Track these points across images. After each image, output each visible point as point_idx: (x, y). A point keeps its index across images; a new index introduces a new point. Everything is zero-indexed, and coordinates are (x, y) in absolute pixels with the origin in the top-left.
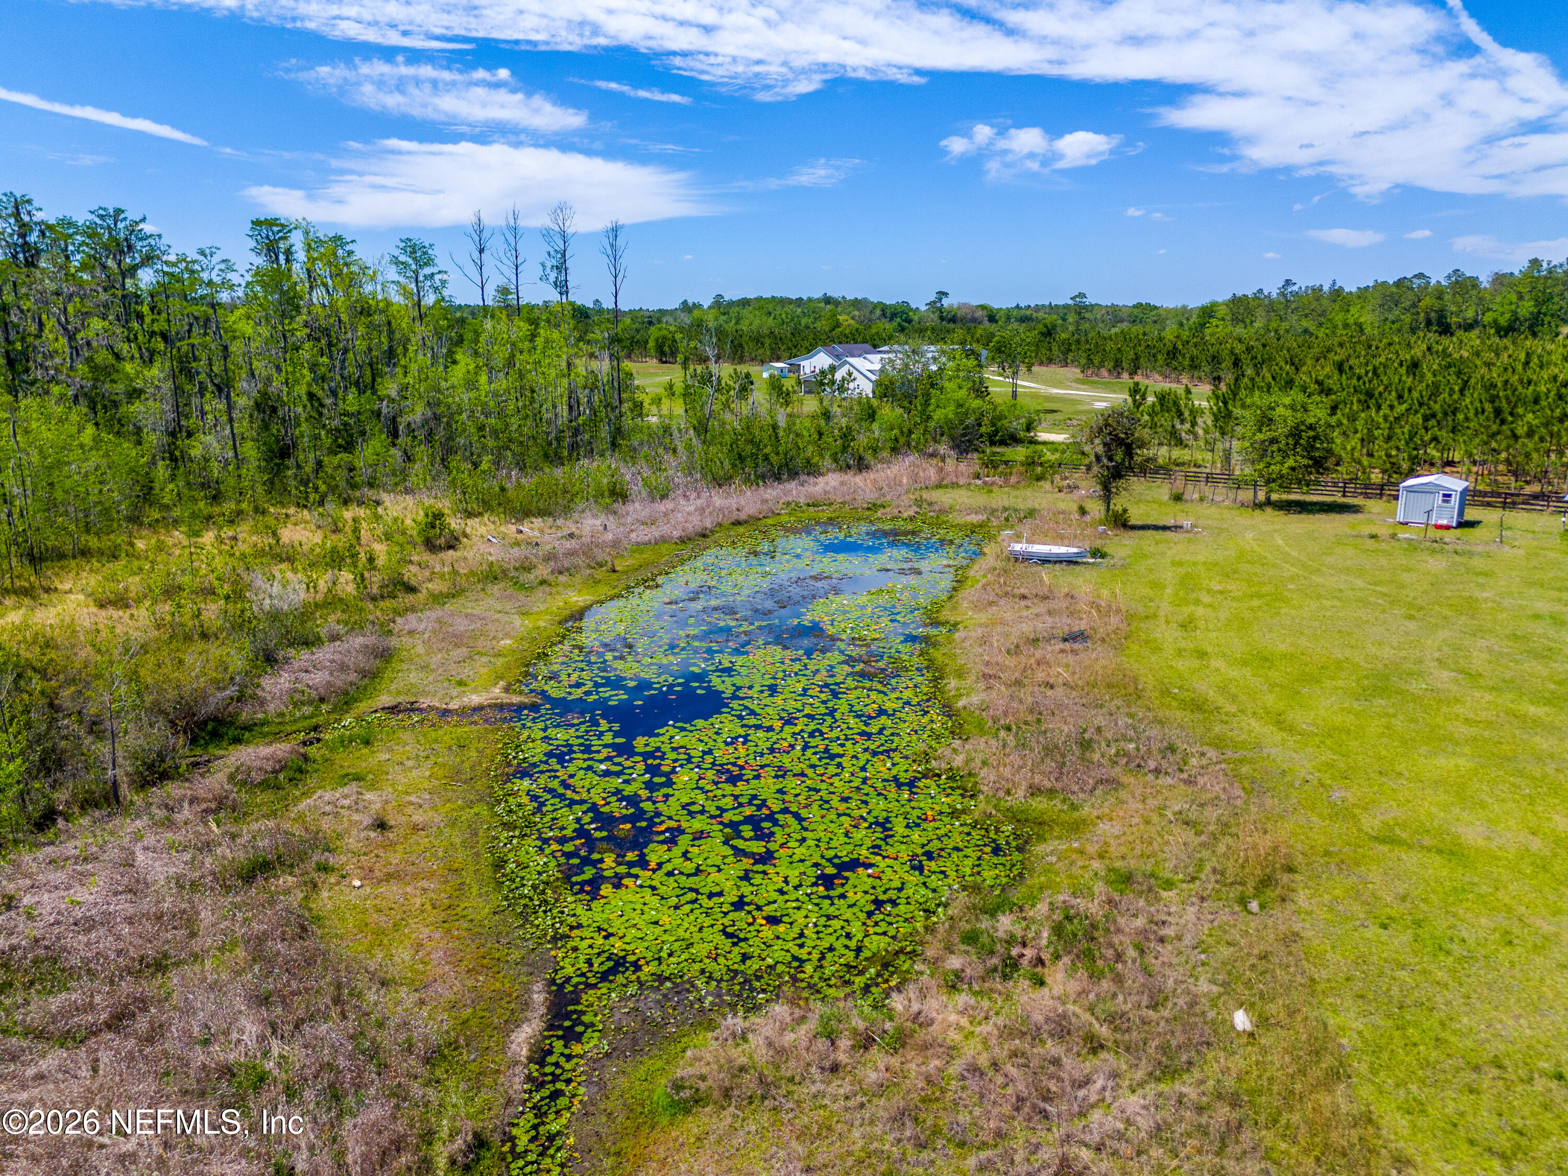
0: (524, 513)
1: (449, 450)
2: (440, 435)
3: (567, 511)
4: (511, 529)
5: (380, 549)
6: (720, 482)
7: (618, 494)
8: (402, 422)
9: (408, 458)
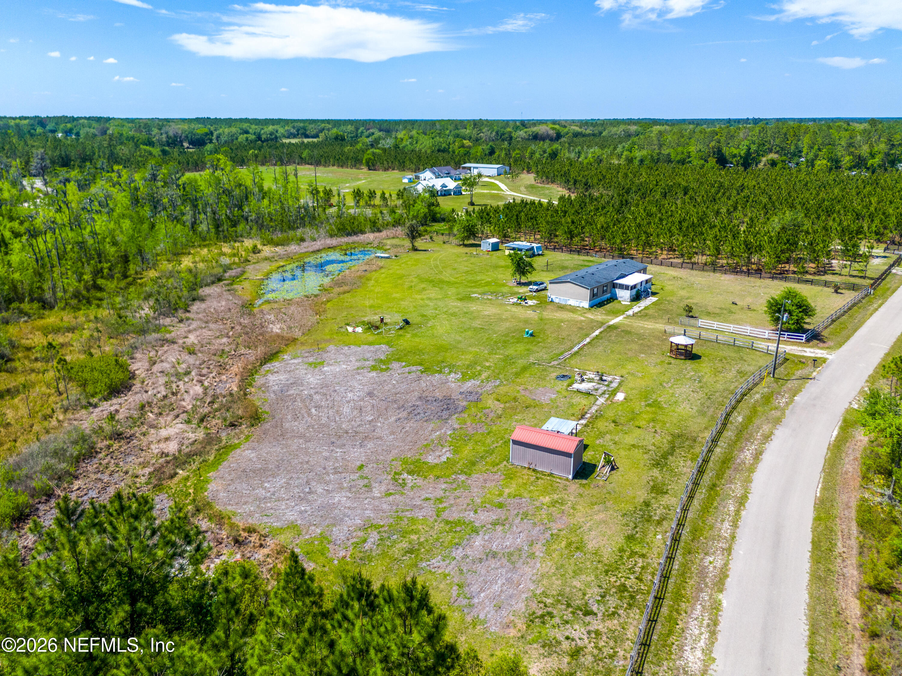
0: (277, 245)
1: (262, 226)
2: (261, 222)
3: (288, 244)
4: (272, 249)
5: (243, 253)
6: (331, 236)
7: (302, 240)
8: (250, 218)
9: (251, 229)
